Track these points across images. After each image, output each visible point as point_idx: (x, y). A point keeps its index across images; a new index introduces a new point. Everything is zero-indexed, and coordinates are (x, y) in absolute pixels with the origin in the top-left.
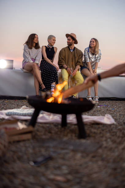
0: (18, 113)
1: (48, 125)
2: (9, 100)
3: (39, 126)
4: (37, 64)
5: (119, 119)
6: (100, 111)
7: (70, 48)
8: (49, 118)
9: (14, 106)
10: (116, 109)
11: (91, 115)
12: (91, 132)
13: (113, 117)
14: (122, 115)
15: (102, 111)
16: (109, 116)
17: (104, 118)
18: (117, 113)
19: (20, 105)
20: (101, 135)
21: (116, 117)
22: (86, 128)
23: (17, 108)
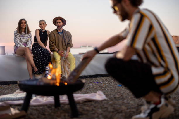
0: (12, 98)
1: (41, 107)
2: (2, 85)
3: (32, 109)
4: (29, 48)
5: (110, 94)
6: (92, 88)
7: (59, 31)
8: (43, 100)
9: (7, 91)
10: (107, 85)
11: (84, 93)
12: (84, 110)
13: (104, 93)
14: (113, 90)
15: (94, 88)
16: (101, 92)
17: (96, 95)
18: (108, 88)
19: (14, 90)
20: (94, 112)
21: (108, 92)
22: (78, 106)
23: (10, 93)
